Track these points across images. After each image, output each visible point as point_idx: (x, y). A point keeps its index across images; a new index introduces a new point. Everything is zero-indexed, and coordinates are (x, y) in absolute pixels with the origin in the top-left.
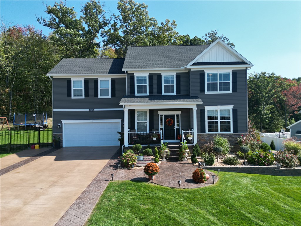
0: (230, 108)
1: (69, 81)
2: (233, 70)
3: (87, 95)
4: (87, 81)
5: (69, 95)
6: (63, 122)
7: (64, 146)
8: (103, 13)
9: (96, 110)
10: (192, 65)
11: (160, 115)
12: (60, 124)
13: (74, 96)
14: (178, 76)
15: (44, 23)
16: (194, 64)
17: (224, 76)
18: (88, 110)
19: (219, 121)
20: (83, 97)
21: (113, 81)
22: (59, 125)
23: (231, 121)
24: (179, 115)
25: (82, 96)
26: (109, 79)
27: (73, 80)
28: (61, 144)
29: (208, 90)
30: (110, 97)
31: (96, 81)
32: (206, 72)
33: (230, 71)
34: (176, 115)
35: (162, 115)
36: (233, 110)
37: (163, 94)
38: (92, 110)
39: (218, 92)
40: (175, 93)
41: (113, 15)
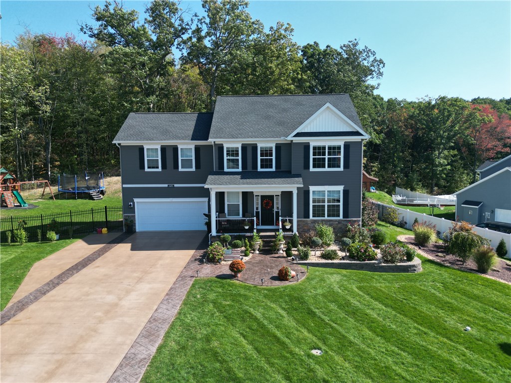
0: (341, 188)
1: (141, 149)
2: (345, 142)
3: (164, 167)
4: (164, 149)
5: (142, 166)
6: (136, 200)
7: (137, 231)
8: (179, 14)
9: (176, 185)
10: (294, 136)
11: (256, 196)
12: (132, 203)
13: (149, 168)
14: (278, 147)
15: (90, 33)
16: (298, 135)
17: (334, 150)
18: (166, 185)
19: (326, 204)
20: (160, 169)
21: (198, 149)
22: (131, 205)
23: (341, 204)
24: (279, 196)
25: (158, 168)
26: (193, 147)
27: (146, 147)
28: (134, 227)
29: (314, 167)
30: (194, 169)
31: (175, 149)
32: (312, 145)
33: (342, 144)
34: (276, 196)
35: (259, 196)
36: (344, 190)
37: (259, 169)
38: (171, 185)
39: (326, 169)
40: (274, 169)
41: (196, 15)
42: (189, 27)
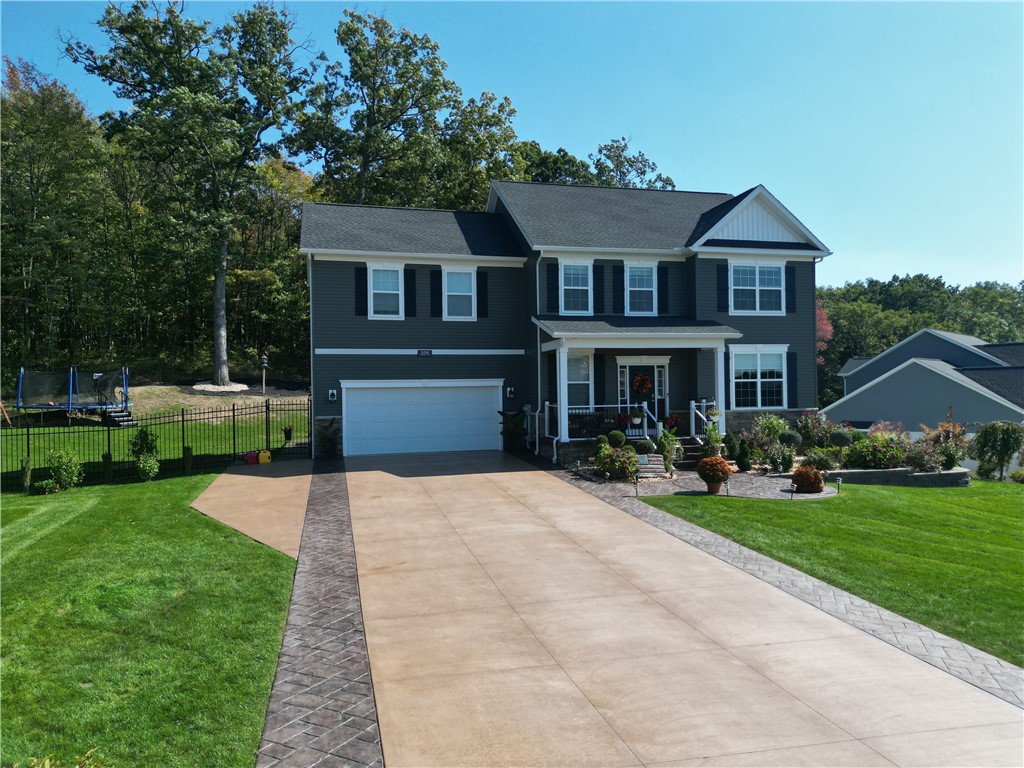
0: (782, 349)
1: (360, 271)
2: (788, 262)
3: (410, 310)
4: (410, 273)
5: (362, 309)
6: (345, 384)
7: (345, 455)
9: (435, 352)
10: (704, 245)
11: (621, 367)
12: (335, 391)
13: (375, 312)
14: (663, 269)
16: (710, 243)
17: (768, 275)
18: (414, 352)
19: (759, 380)
20: (401, 316)
21: (483, 275)
22: (333, 394)
23: (784, 380)
24: (663, 367)
25: (397, 313)
26: (473, 270)
27: (371, 266)
28: (339, 447)
29: (736, 308)
30: (474, 318)
31: (436, 274)
32: (733, 263)
33: (781, 264)
34: (658, 367)
35: (625, 367)
36: (788, 354)
37: (628, 312)
38: (425, 352)
39: (758, 312)
40: (655, 313)
41: (322, 57)
42: (308, 79)
